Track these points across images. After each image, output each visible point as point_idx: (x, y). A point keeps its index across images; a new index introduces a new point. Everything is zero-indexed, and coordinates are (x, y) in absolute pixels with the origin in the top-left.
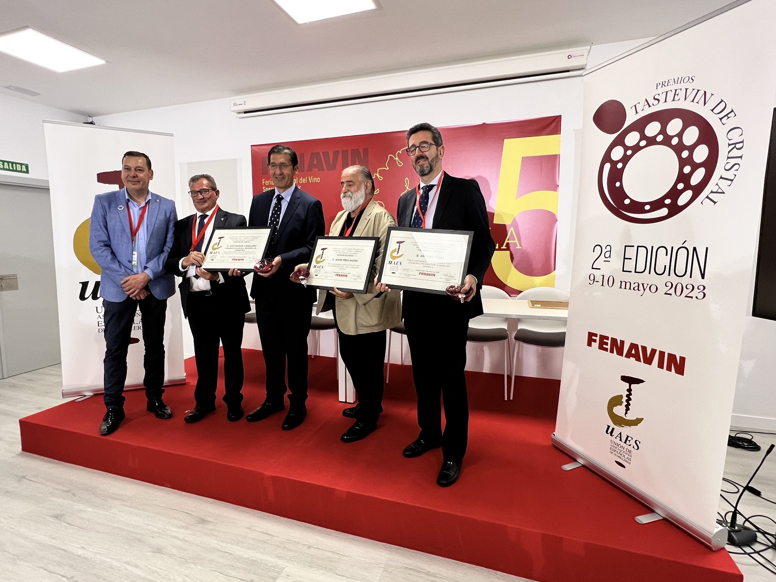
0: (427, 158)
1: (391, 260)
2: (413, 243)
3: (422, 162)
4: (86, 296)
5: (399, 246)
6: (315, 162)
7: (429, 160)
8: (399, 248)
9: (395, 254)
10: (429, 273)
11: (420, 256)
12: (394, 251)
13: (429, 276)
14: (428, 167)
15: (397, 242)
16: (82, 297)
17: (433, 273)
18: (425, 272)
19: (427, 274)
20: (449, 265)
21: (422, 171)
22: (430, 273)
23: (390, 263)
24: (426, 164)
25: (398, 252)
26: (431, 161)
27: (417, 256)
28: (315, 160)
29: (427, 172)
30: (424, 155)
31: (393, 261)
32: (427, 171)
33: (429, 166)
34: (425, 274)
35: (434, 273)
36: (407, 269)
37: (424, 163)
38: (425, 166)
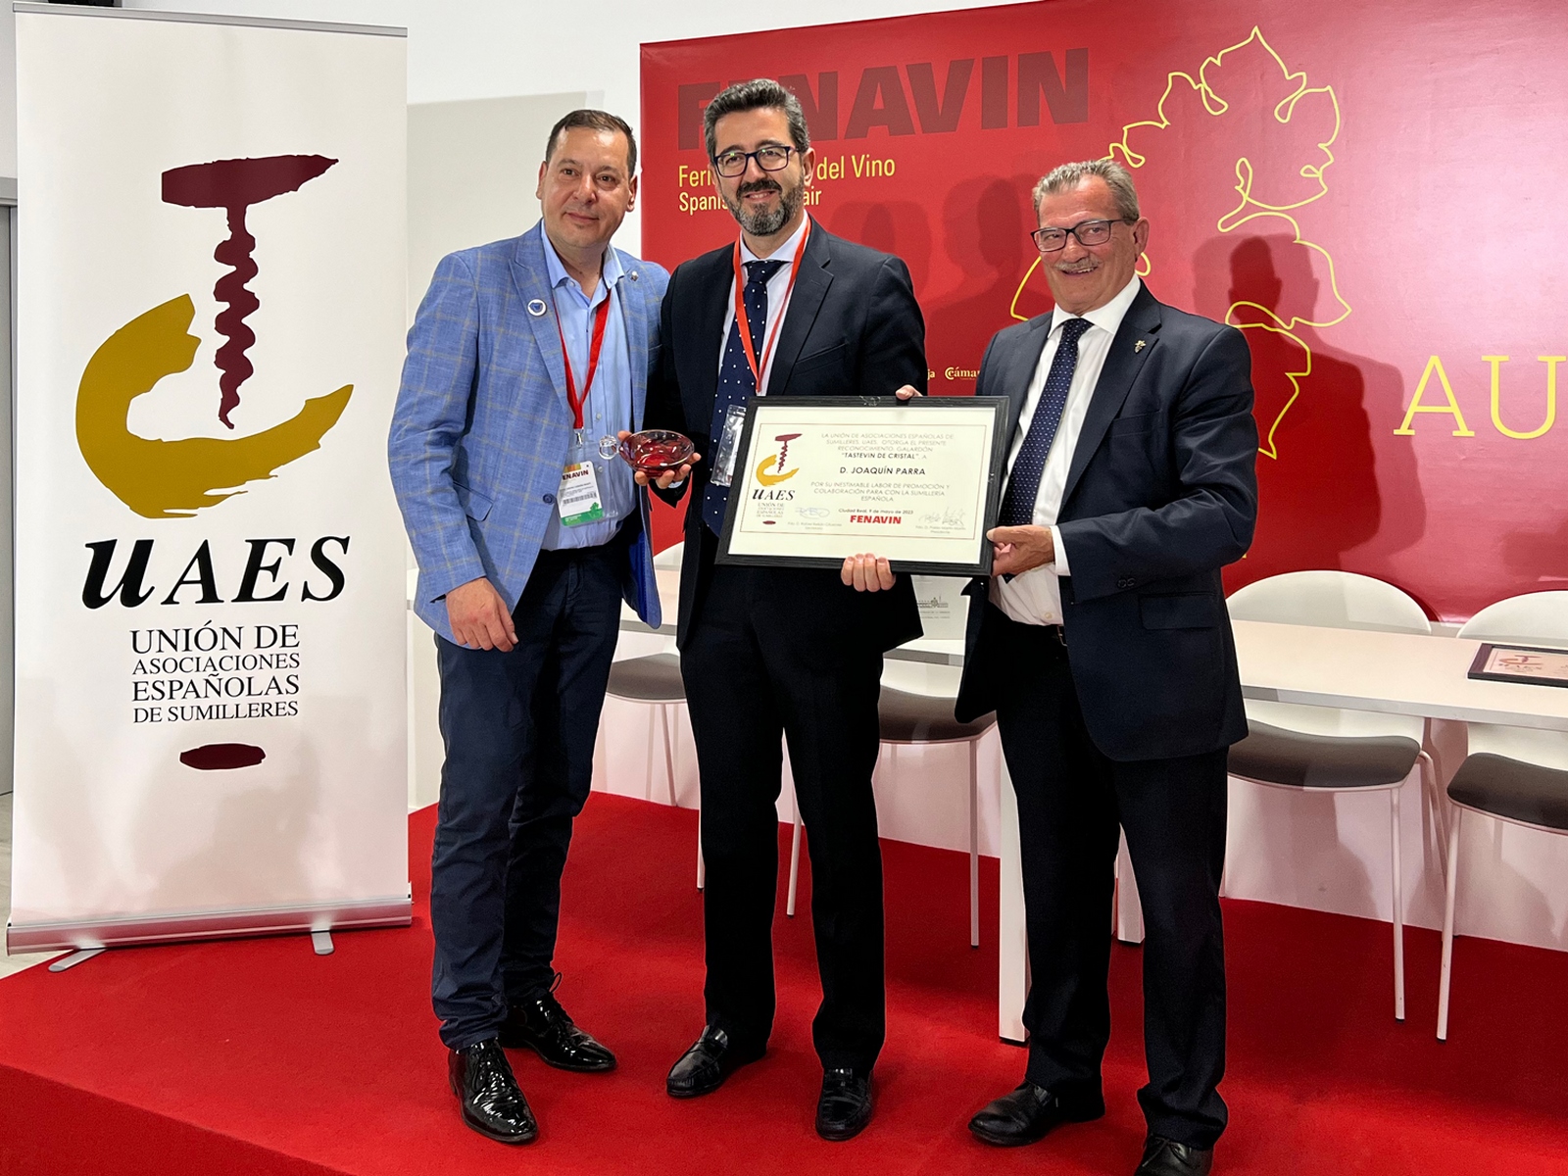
0: (779, 187)
1: (760, 488)
2: (829, 438)
3: (759, 197)
4: (104, 594)
5: (785, 448)
6: (878, 104)
7: (784, 195)
8: (784, 454)
9: (772, 470)
10: (880, 515)
11: (849, 469)
12: (769, 461)
13: (881, 524)
14: (779, 212)
15: (778, 439)
16: (93, 597)
17: (893, 515)
18: (868, 514)
19: (877, 520)
20: (941, 490)
21: (762, 224)
22: (885, 515)
23: (757, 495)
24: (774, 204)
25: (781, 465)
26: (788, 196)
27: (843, 470)
28: (879, 95)
29: (774, 226)
30: (769, 178)
31: (767, 491)
32: (774, 220)
33: (782, 210)
34: (868, 519)
35: (898, 516)
36: (811, 510)
37: (768, 201)
38: (771, 210)
